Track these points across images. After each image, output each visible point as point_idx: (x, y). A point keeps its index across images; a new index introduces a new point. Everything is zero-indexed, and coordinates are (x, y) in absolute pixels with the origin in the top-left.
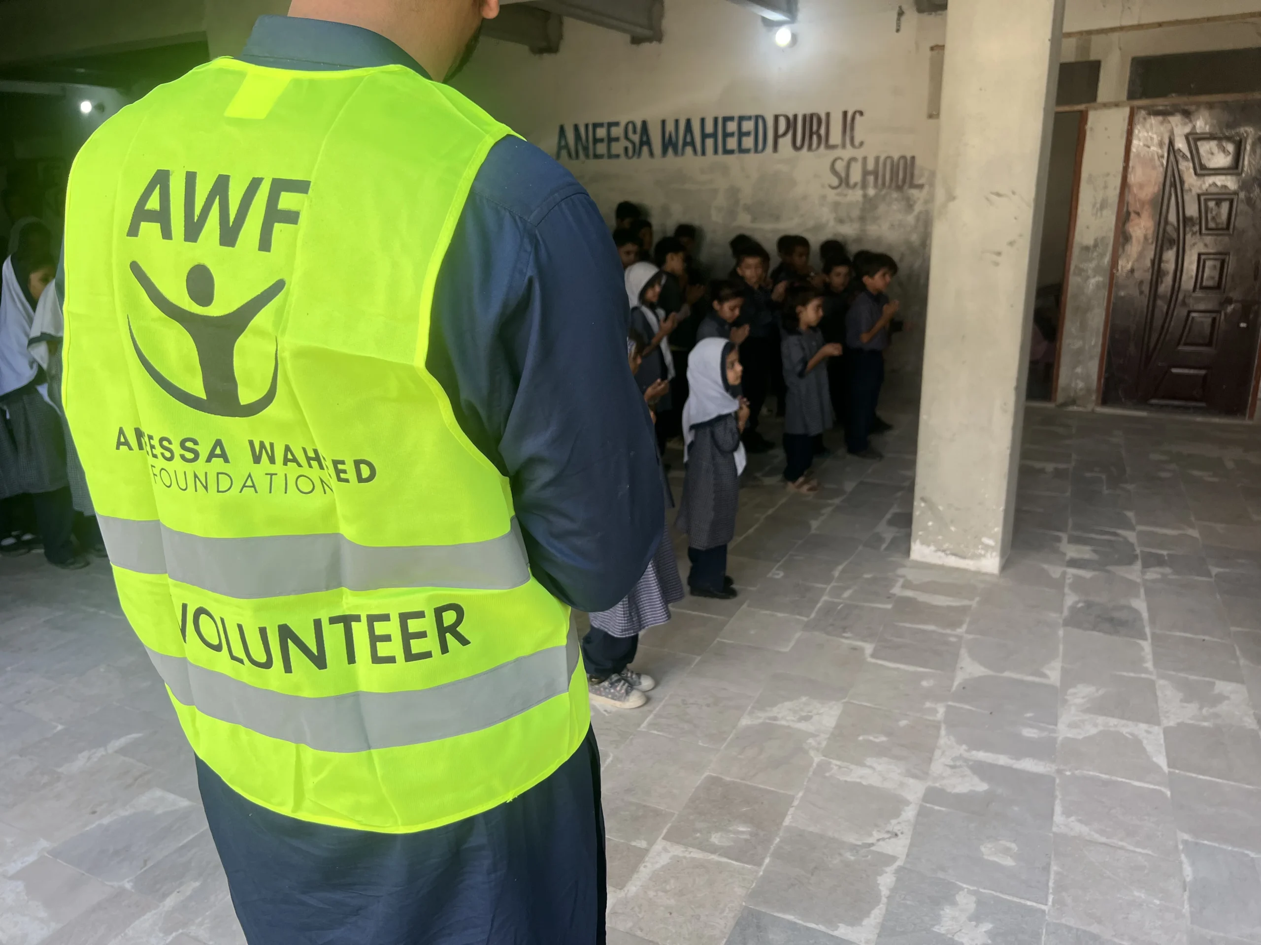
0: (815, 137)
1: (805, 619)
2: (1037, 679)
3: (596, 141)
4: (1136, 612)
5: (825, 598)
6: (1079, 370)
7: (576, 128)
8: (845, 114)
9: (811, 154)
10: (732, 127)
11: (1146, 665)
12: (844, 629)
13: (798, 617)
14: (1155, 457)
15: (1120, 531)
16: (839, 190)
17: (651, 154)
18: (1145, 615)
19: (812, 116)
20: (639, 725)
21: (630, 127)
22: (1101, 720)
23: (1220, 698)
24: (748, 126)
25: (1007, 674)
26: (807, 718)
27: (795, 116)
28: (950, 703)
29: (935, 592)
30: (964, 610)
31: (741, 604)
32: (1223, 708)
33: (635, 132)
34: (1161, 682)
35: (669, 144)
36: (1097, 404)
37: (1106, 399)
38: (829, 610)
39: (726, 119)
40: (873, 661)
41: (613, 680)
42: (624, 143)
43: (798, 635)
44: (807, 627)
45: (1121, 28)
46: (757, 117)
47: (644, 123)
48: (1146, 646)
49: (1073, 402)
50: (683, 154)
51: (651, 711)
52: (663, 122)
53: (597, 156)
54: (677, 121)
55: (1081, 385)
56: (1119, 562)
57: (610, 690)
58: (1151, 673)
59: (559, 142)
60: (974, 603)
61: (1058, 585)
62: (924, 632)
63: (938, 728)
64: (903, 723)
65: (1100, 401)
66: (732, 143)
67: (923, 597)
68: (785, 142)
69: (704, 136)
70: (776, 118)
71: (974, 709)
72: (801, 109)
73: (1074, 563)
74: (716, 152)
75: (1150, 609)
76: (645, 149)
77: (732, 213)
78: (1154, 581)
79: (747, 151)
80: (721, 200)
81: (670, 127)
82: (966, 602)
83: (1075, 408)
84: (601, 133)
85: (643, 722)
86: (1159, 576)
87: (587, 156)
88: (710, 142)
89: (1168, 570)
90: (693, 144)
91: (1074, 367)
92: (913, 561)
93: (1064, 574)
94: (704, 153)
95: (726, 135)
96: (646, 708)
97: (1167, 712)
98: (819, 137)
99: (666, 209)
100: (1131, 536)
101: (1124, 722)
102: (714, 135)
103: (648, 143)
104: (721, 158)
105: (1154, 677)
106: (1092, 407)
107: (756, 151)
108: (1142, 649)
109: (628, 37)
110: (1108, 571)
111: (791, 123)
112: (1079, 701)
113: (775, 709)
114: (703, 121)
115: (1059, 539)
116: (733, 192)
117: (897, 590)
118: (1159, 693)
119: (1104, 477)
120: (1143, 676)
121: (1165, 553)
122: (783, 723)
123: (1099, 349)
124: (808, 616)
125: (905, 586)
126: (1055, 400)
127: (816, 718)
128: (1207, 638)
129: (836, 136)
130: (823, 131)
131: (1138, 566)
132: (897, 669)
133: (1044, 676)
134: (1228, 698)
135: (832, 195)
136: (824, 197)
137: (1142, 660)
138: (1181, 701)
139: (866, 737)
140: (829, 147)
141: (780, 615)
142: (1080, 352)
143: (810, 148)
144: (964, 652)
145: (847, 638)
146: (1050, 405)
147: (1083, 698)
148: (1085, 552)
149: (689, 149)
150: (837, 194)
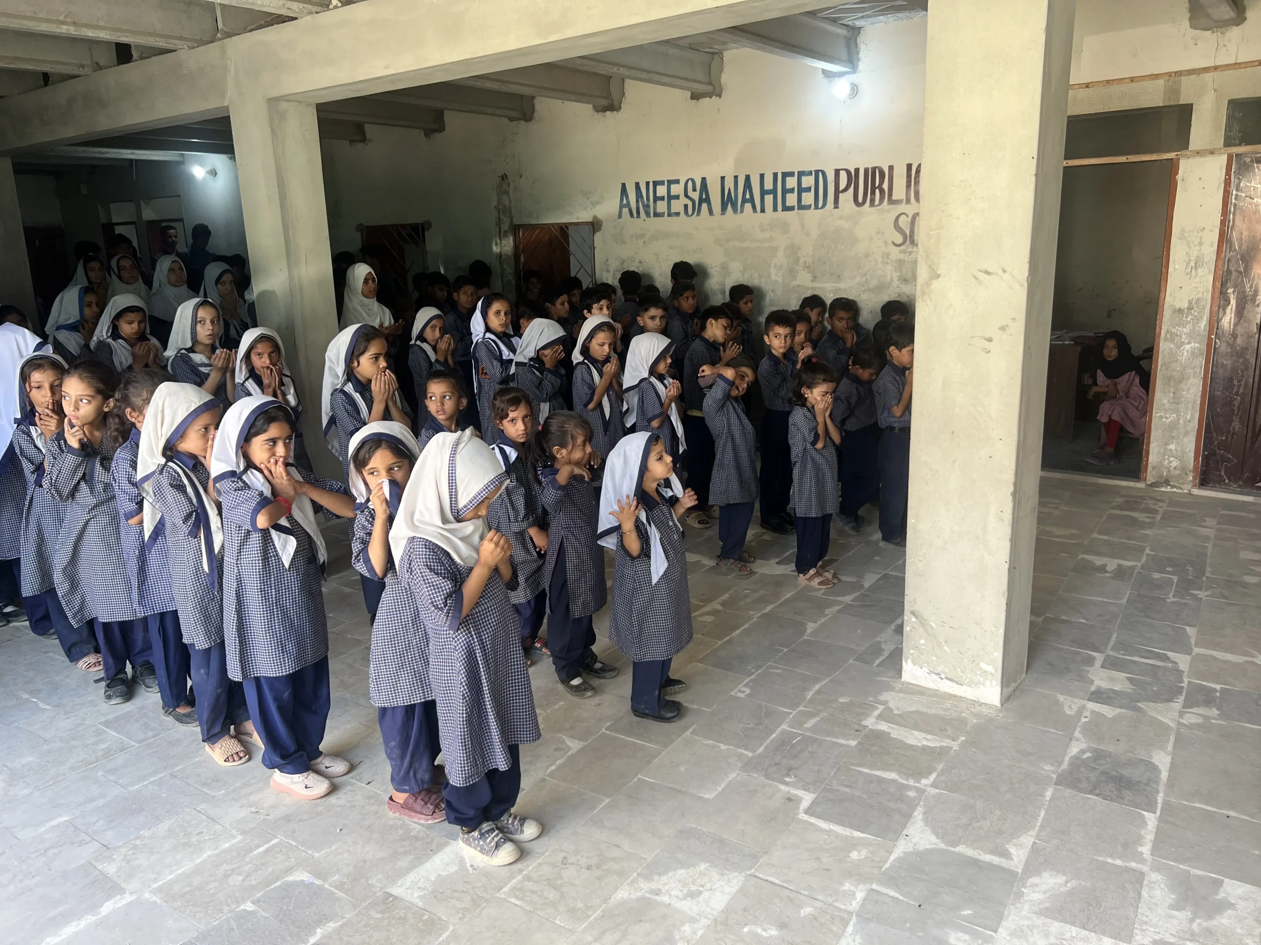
0: (877, 191)
1: (750, 754)
2: (996, 860)
3: (656, 199)
4: (1155, 769)
5: (784, 727)
6: (1172, 447)
7: (637, 185)
8: (909, 167)
9: (872, 209)
10: (791, 182)
11: (1140, 849)
12: (789, 770)
13: (743, 751)
14: (1245, 555)
15: (1170, 654)
16: (902, 248)
17: (711, 212)
18: (1164, 775)
19: (874, 169)
20: (500, 888)
21: (690, 183)
22: (1056, 926)
23: (1225, 905)
24: (808, 181)
25: (961, 849)
26: (693, 895)
27: (857, 170)
28: (874, 886)
29: (916, 727)
30: (941, 753)
31: (686, 729)
32: (1224, 920)
33: (694, 190)
34: (1154, 876)
35: (728, 201)
36: (1194, 486)
37: (1204, 480)
38: (784, 742)
39: (785, 175)
40: (806, 817)
41: (483, 831)
42: (683, 200)
43: (732, 776)
44: (749, 766)
45: (1216, 68)
46: (817, 172)
47: (704, 180)
48: (1151, 820)
49: (1167, 482)
50: (742, 212)
51: (521, 871)
52: (723, 178)
53: (656, 215)
54: (736, 177)
55: (1175, 464)
56: (1156, 698)
57: (479, 842)
58: (1142, 861)
59: (622, 200)
60: (955, 746)
61: (1067, 725)
62: (881, 780)
63: (846, 923)
64: (807, 911)
65: (1197, 481)
66: (792, 200)
67: (896, 732)
68: (847, 198)
69: (763, 192)
70: (837, 172)
71: (901, 898)
72: (862, 162)
73: (1099, 696)
74: (775, 209)
75: (1173, 767)
76: (704, 206)
77: (792, 273)
78: (1191, 727)
79: (809, 207)
80: (780, 258)
81: (729, 184)
82: (946, 743)
83: (1169, 489)
84: (662, 191)
85: (506, 884)
86: (1200, 720)
87: (648, 214)
88: (769, 199)
89: (1215, 712)
90: (752, 201)
91: (1167, 444)
92: (903, 683)
93: (1082, 708)
94: (763, 211)
95: (785, 191)
96: (518, 866)
97: (1146, 923)
98: (882, 191)
99: (724, 267)
100: (1183, 661)
101: (1085, 933)
102: (774, 192)
103: (708, 200)
104: (780, 214)
105: (1145, 868)
106: (1188, 487)
107: (816, 207)
108: (1144, 823)
109: (689, 93)
110: (1139, 710)
111: (852, 177)
112: (1037, 896)
113: (664, 879)
114: (762, 176)
115: (1090, 661)
116: (793, 250)
117: (870, 722)
118: (1144, 893)
119: (1175, 579)
120: (1133, 865)
121: (1218, 687)
122: (666, 899)
123: (1195, 424)
124: (754, 751)
125: (881, 717)
126: (1145, 480)
127: (706, 894)
128: (1232, 813)
129: (899, 191)
130: (885, 186)
131: (1177, 705)
132: (829, 832)
133: (1007, 855)
134: (1232, 906)
135: (895, 252)
136: (888, 255)
137: (1139, 840)
138: (1171, 907)
139: (753, 928)
140: (891, 202)
141: (723, 747)
142: (1173, 426)
143: (872, 203)
144: (918, 814)
145: (786, 784)
146: (1141, 485)
147: (1044, 892)
148: (1119, 682)
149: (748, 206)
150: (900, 252)
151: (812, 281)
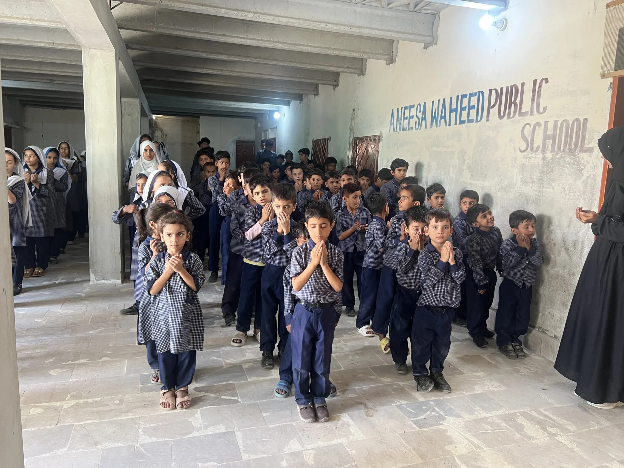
0: (513, 105)
3: (404, 118)
7: (398, 111)
8: (535, 82)
9: (509, 120)
10: (465, 102)
16: (525, 153)
17: (426, 126)
19: (512, 87)
21: (419, 108)
24: (474, 100)
27: (502, 89)
33: (420, 112)
35: (434, 118)
39: (463, 97)
42: (415, 119)
46: (479, 92)
47: (425, 104)
50: (439, 126)
52: (433, 102)
53: (404, 129)
54: (439, 101)
59: (391, 120)
66: (465, 115)
68: (494, 113)
69: (451, 111)
70: (490, 91)
72: (506, 82)
74: (456, 124)
76: (423, 122)
77: (460, 172)
79: (473, 121)
80: (456, 160)
81: (436, 106)
84: (407, 113)
87: (400, 129)
88: (453, 115)
90: (445, 118)
94: (450, 125)
95: (462, 110)
98: (516, 105)
102: (456, 110)
103: (425, 118)
104: (458, 126)
107: (477, 121)
109: (423, 45)
111: (499, 96)
114: (451, 99)
116: (463, 154)
129: (527, 104)
130: (518, 101)
135: (520, 157)
136: (515, 160)
140: (522, 114)
143: (509, 116)
149: (443, 121)
150: (524, 157)
151: (471, 179)
